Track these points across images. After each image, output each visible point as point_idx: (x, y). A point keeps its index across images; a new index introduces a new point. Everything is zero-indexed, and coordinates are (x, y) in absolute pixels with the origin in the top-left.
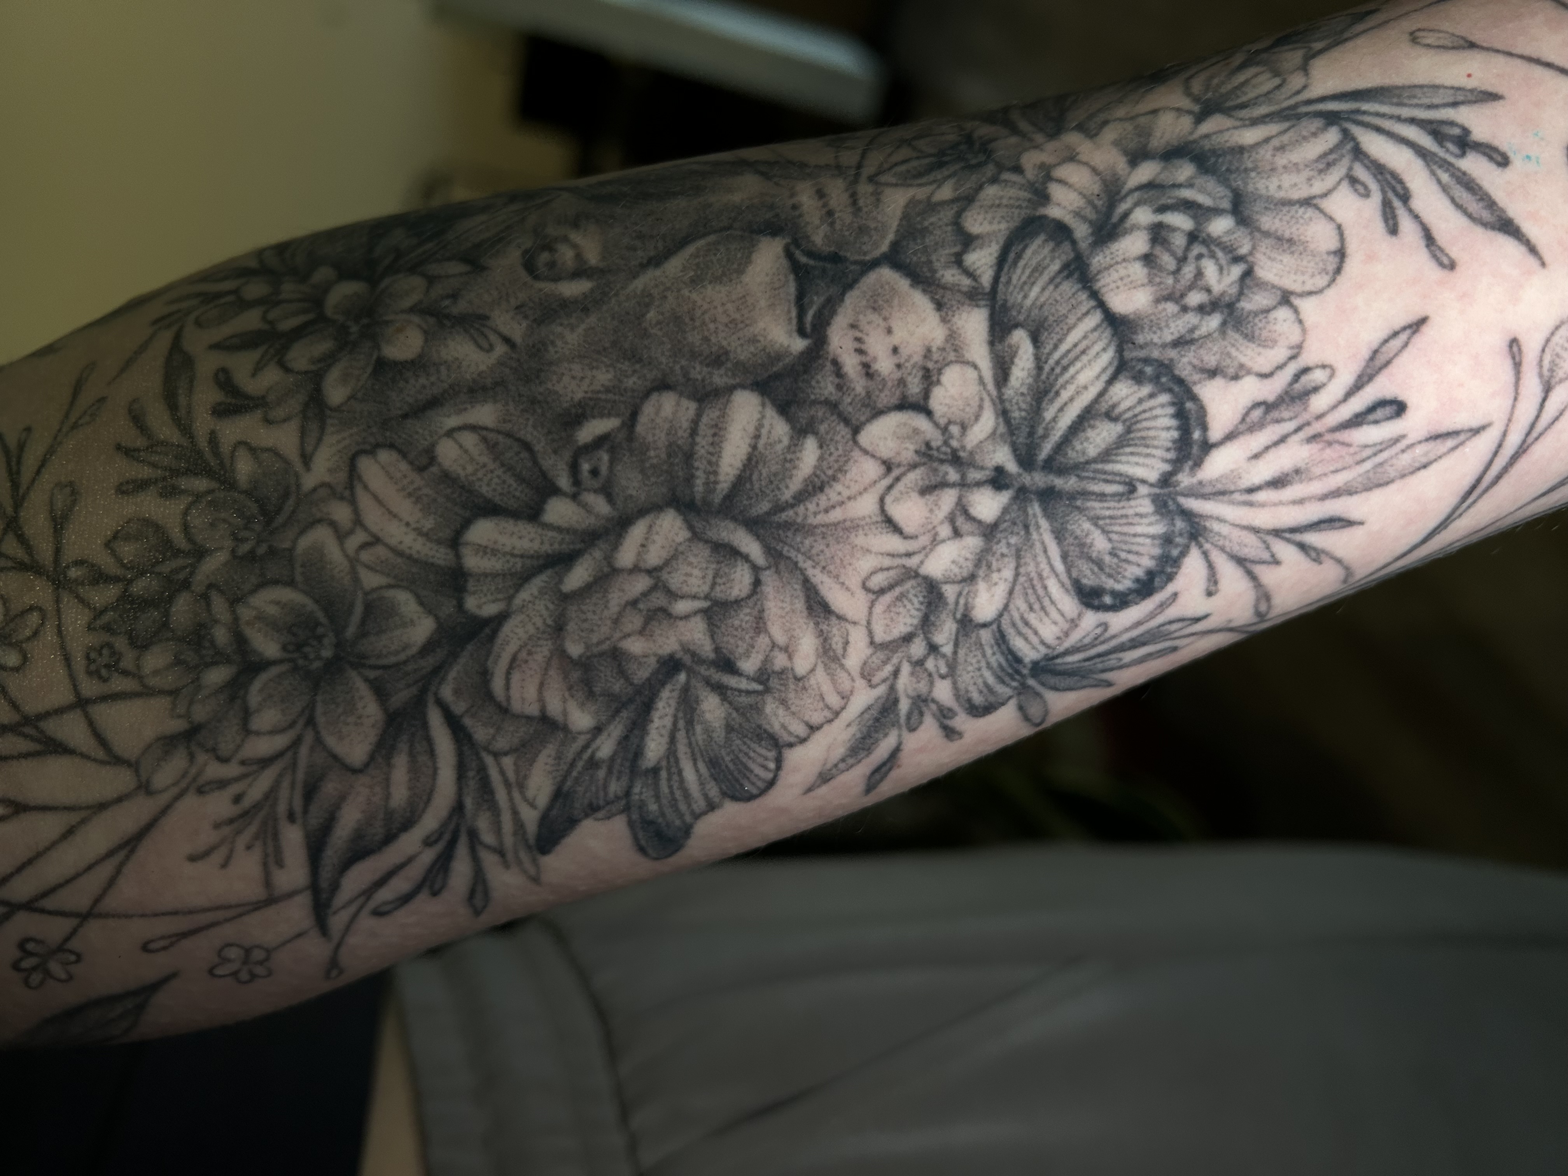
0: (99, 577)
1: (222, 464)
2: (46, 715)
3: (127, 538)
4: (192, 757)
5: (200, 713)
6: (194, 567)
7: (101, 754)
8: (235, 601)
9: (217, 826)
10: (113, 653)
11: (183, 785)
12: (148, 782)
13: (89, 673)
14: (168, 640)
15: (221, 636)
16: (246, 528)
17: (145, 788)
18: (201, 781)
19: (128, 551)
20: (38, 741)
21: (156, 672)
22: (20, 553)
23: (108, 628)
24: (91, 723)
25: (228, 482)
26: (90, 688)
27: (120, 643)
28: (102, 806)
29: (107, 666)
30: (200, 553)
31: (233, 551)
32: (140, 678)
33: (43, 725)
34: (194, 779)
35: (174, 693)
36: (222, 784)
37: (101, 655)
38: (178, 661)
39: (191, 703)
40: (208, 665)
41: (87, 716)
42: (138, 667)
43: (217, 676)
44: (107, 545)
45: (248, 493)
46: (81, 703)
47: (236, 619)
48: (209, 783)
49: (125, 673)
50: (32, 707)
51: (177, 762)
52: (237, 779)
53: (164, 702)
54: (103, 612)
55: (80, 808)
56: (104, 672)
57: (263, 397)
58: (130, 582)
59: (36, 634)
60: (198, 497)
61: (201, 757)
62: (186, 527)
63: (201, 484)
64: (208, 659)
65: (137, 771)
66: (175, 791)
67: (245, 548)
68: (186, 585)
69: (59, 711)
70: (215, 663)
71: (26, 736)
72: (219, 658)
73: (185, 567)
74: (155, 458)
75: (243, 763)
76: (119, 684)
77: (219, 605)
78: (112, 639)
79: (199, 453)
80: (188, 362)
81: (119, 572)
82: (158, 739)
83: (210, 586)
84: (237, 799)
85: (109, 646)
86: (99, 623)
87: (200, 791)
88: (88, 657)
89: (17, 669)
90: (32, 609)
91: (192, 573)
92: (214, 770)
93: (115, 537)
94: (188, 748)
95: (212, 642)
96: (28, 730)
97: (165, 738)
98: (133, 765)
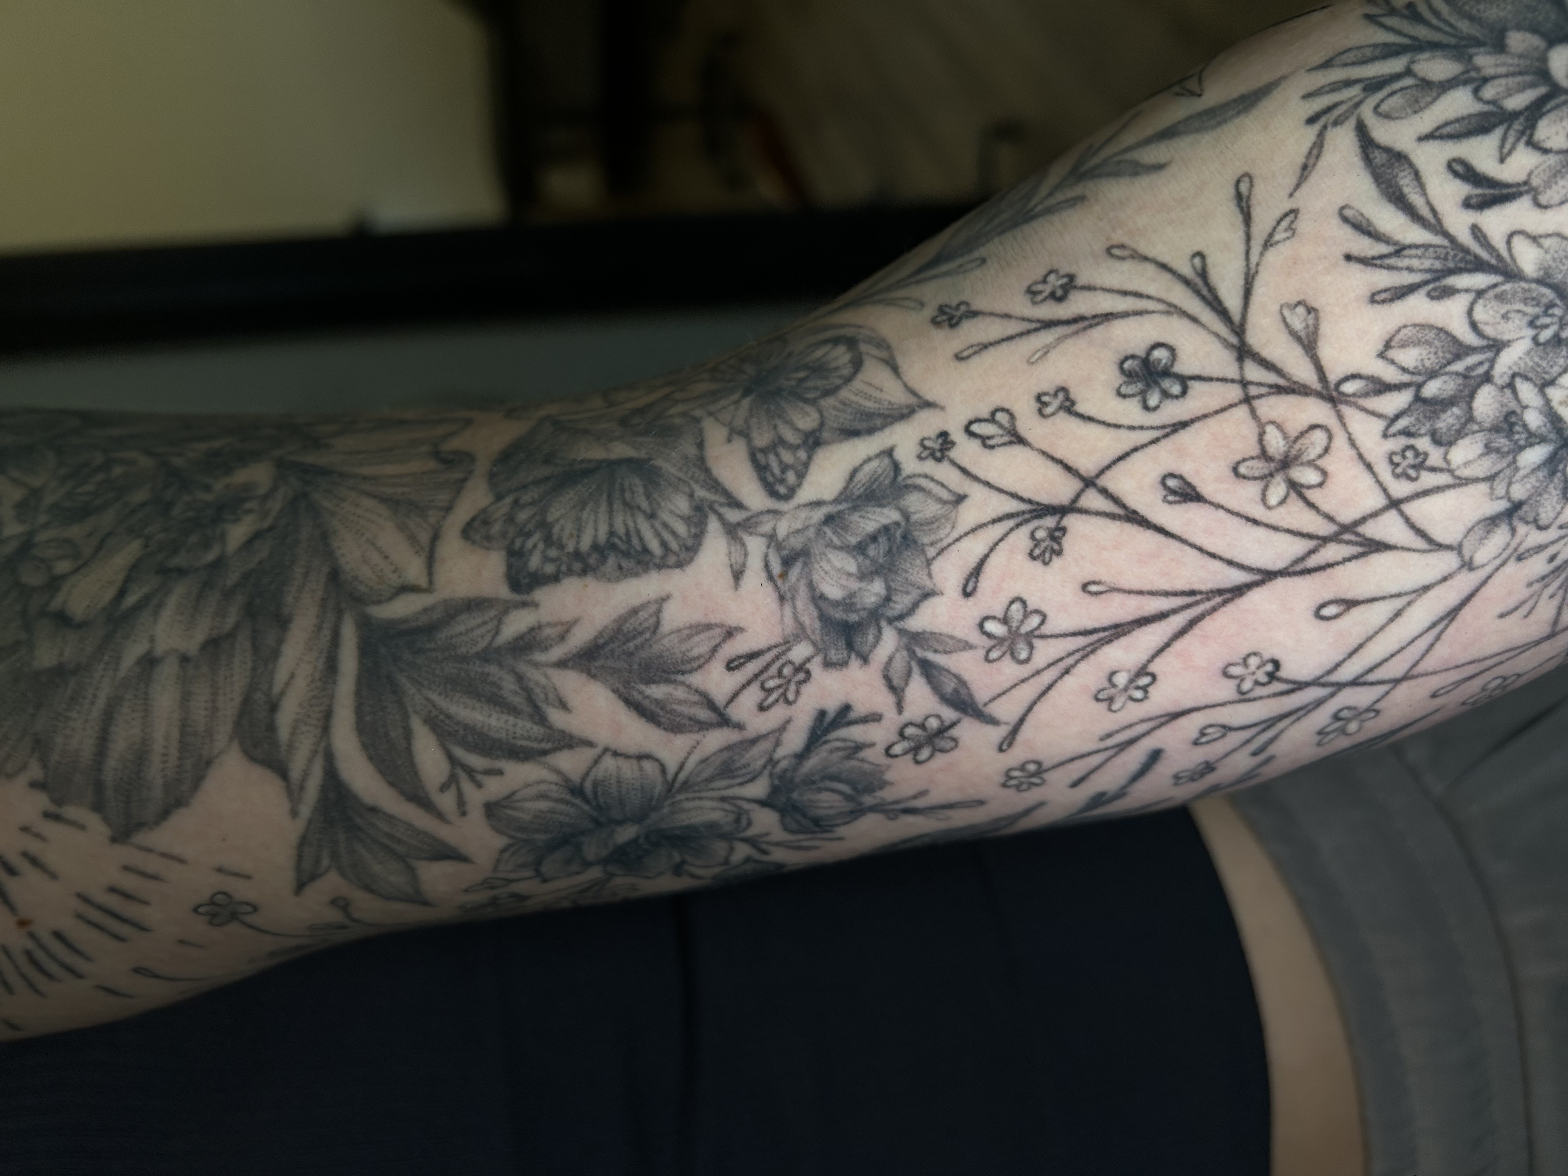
0: (1382, 387)
1: (1499, 257)
2: (1363, 520)
3: (1403, 345)
4: (1513, 531)
5: (1519, 492)
6: (1492, 362)
7: (1420, 543)
8: (1545, 385)
9: (1530, 585)
10: (1417, 454)
11: (1505, 555)
12: (1471, 559)
13: (1397, 476)
14: (1474, 432)
15: (1534, 419)
16: (1546, 314)
17: (1468, 565)
18: (1521, 549)
19: (1410, 357)
20: (1361, 544)
21: (1467, 464)
22: (1272, 378)
23: (1407, 433)
24: (1408, 520)
25: (1511, 273)
26: (1400, 489)
27: (1423, 444)
28: (1426, 588)
29: (1413, 467)
30: (1497, 346)
31: (1535, 339)
32: (1451, 471)
33: (1361, 529)
34: (1516, 550)
35: (1490, 478)
36: (1540, 548)
37: (1404, 457)
38: (1489, 449)
39: (1510, 484)
40: (1522, 448)
41: (1402, 514)
42: (1448, 462)
43: (1534, 455)
44: (1381, 355)
45: (1539, 281)
46: (1394, 504)
47: (1548, 402)
48: (1528, 550)
49: (1433, 469)
50: (1347, 516)
51: (1500, 537)
52: (1553, 543)
53: (1483, 487)
54: (1397, 417)
55: (1406, 594)
56: (1412, 473)
57: (1526, 183)
58: (1419, 386)
59: (1326, 450)
60: (1480, 293)
61: (1522, 529)
62: (1474, 326)
63: (1480, 280)
64: (1522, 443)
65: (1460, 553)
66: (1498, 562)
67: (1546, 335)
68: (1487, 378)
69: (1374, 515)
70: (1531, 445)
71: (1348, 542)
72: (1534, 438)
73: (1481, 363)
74: (1406, 262)
75: (1561, 527)
76: (1428, 480)
77: (1527, 392)
78: (1412, 441)
79: (1466, 251)
80: (1400, 158)
81: (1406, 378)
82: (1479, 522)
83: (1514, 376)
84: (1552, 559)
85: (1412, 447)
86: (1393, 430)
87: (1520, 559)
88: (1391, 461)
89: (1321, 485)
90: (1314, 427)
91: (1492, 367)
92: (1536, 538)
93: (1388, 345)
94: (1510, 524)
95: (1525, 426)
96: (1347, 537)
97: (1486, 519)
98: (1458, 548)
